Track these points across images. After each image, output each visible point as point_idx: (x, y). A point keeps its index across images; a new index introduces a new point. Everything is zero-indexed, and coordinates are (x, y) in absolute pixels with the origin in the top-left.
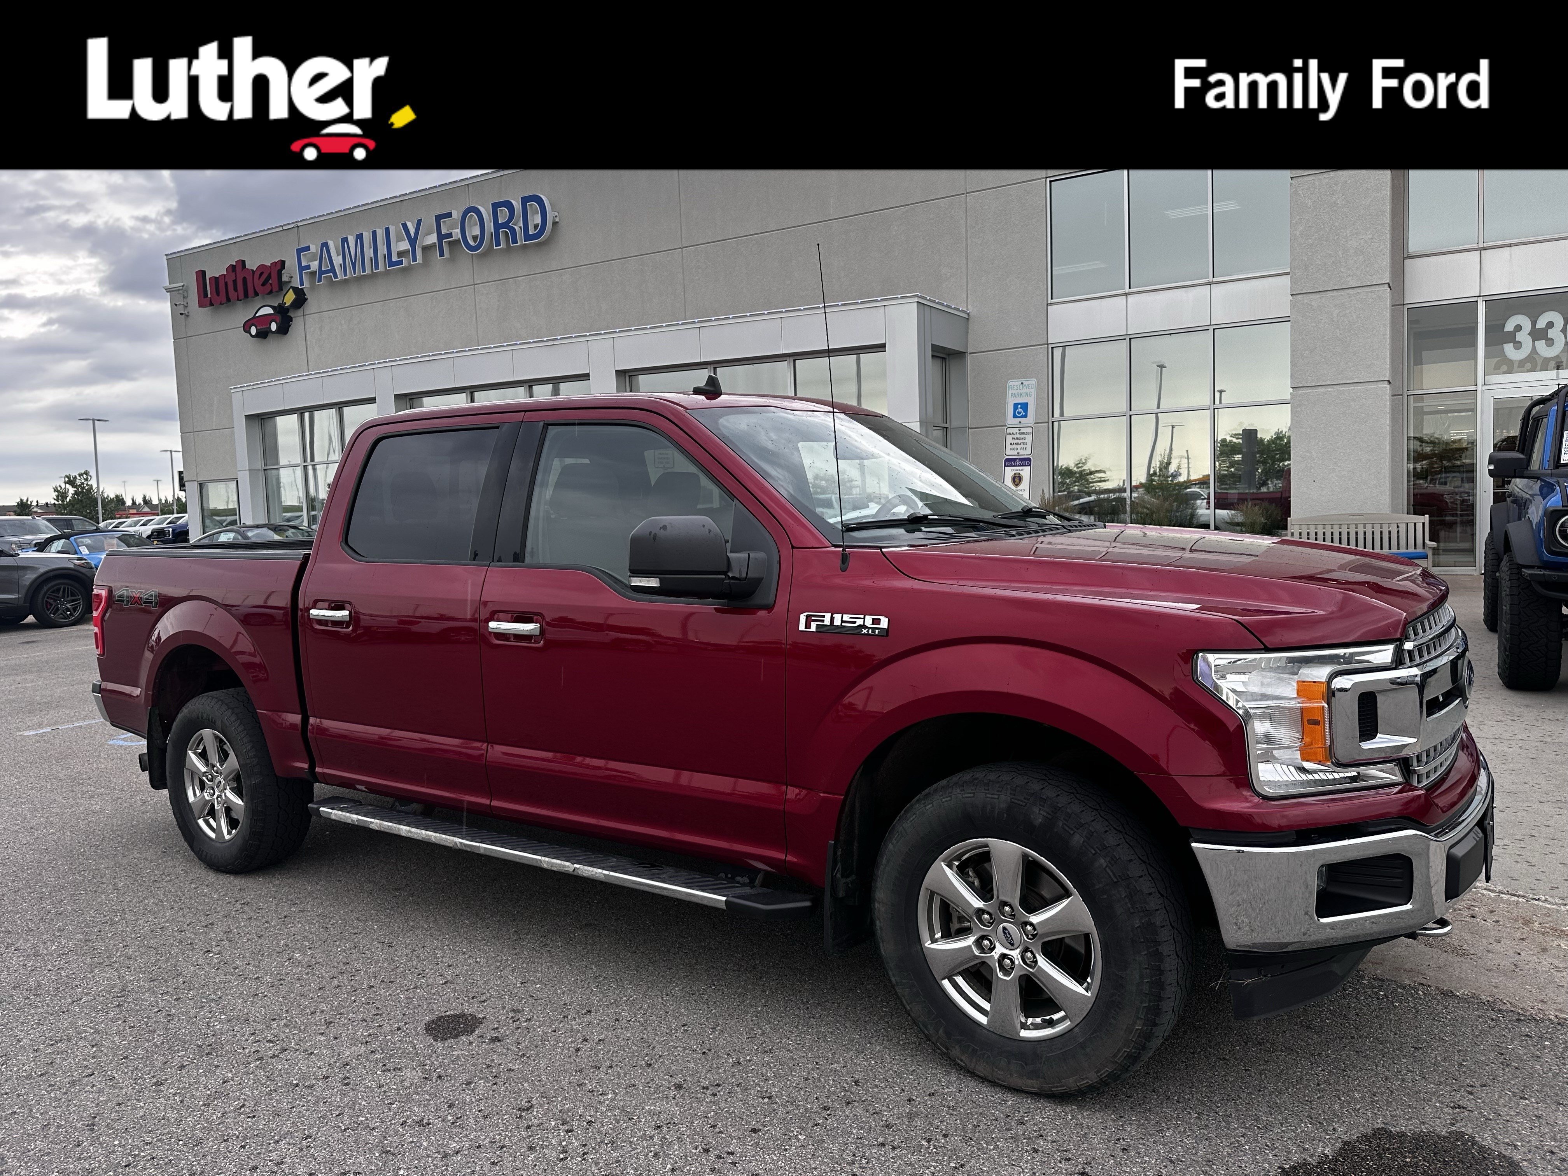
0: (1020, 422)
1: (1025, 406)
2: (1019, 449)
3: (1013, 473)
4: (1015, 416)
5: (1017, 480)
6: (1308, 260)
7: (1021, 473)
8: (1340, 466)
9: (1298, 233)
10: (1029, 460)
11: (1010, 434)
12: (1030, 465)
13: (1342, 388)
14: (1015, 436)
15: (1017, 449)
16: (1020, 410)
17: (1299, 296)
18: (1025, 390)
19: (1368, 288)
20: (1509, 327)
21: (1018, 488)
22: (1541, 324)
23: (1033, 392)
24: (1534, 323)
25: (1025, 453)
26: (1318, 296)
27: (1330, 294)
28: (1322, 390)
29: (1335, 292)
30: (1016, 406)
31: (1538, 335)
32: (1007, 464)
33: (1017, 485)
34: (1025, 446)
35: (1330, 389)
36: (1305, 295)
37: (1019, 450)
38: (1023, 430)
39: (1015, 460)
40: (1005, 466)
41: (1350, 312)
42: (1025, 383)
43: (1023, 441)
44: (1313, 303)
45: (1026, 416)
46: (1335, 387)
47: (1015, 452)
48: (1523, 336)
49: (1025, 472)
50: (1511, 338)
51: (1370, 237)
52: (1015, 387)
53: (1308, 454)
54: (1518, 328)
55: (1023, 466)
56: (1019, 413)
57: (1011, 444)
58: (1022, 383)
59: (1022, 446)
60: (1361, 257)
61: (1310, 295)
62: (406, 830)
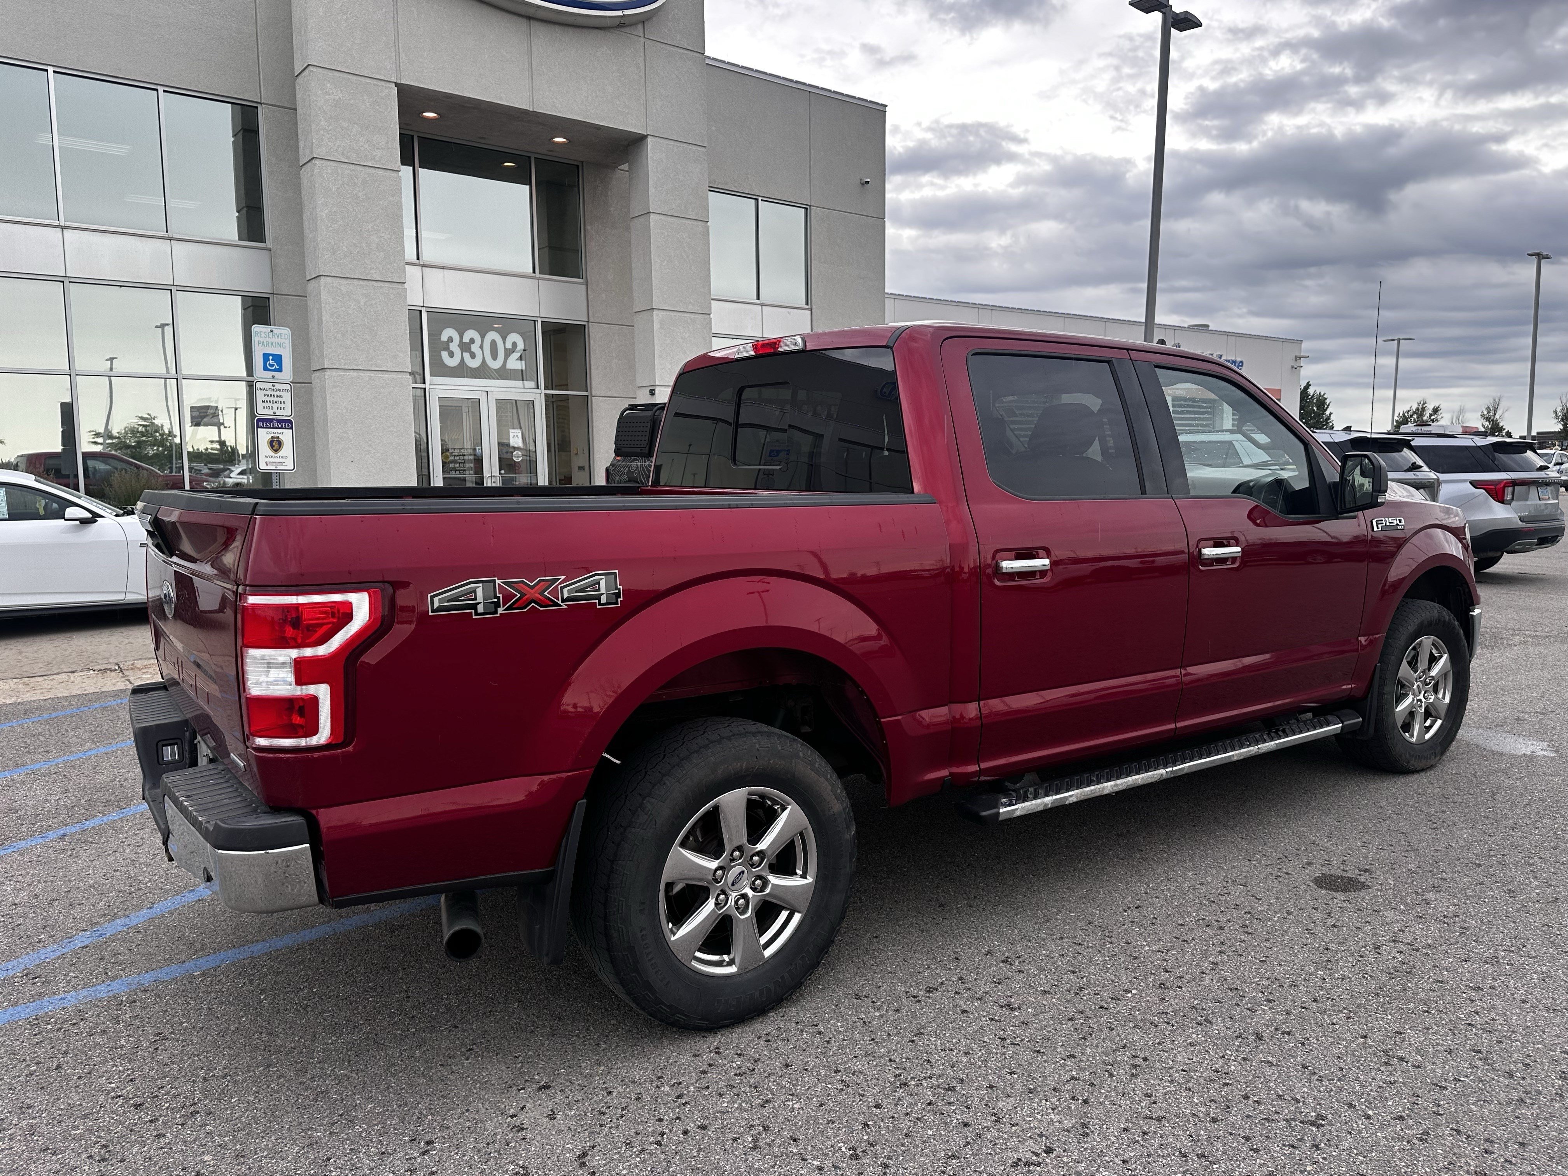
0: (273, 377)
1: (278, 359)
2: (275, 408)
3: (270, 436)
4: (265, 369)
5: (275, 444)
6: (335, 244)
7: (280, 436)
8: (375, 449)
9: (324, 215)
10: (290, 422)
11: (261, 389)
12: (292, 428)
13: (372, 374)
14: (269, 393)
15: (272, 408)
16: (271, 362)
17: (328, 278)
18: (275, 340)
19: (389, 284)
20: (444, 337)
21: (278, 455)
22: (466, 339)
23: (288, 343)
24: (461, 337)
25: (286, 413)
26: (345, 282)
27: (356, 282)
28: (354, 374)
29: (361, 281)
30: (266, 357)
31: (465, 347)
32: (261, 424)
33: (276, 451)
34: (282, 406)
35: (361, 374)
36: (333, 278)
37: (275, 410)
38: (277, 386)
39: (271, 420)
40: (258, 427)
41: (375, 303)
42: (275, 331)
43: (280, 399)
44: (342, 288)
45: (280, 370)
46: (365, 372)
47: (271, 412)
48: (454, 347)
49: (286, 436)
50: (446, 346)
51: (389, 236)
52: (263, 335)
53: (345, 435)
54: (451, 339)
55: (281, 428)
56: (272, 366)
57: (263, 401)
58: (272, 331)
59: (279, 405)
60: (382, 254)
61: (338, 279)
62: (1111, 786)
